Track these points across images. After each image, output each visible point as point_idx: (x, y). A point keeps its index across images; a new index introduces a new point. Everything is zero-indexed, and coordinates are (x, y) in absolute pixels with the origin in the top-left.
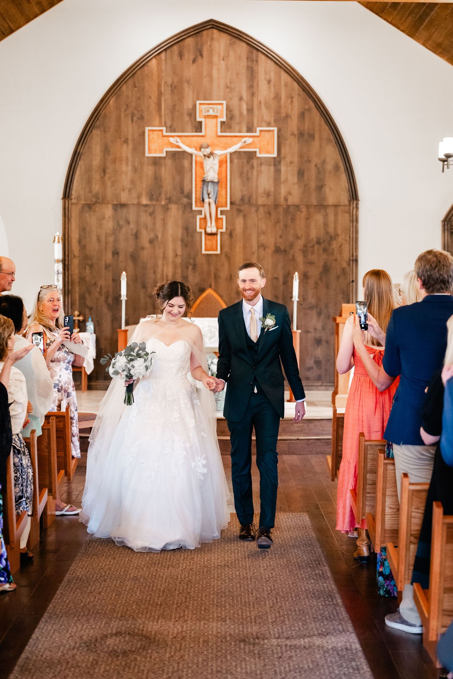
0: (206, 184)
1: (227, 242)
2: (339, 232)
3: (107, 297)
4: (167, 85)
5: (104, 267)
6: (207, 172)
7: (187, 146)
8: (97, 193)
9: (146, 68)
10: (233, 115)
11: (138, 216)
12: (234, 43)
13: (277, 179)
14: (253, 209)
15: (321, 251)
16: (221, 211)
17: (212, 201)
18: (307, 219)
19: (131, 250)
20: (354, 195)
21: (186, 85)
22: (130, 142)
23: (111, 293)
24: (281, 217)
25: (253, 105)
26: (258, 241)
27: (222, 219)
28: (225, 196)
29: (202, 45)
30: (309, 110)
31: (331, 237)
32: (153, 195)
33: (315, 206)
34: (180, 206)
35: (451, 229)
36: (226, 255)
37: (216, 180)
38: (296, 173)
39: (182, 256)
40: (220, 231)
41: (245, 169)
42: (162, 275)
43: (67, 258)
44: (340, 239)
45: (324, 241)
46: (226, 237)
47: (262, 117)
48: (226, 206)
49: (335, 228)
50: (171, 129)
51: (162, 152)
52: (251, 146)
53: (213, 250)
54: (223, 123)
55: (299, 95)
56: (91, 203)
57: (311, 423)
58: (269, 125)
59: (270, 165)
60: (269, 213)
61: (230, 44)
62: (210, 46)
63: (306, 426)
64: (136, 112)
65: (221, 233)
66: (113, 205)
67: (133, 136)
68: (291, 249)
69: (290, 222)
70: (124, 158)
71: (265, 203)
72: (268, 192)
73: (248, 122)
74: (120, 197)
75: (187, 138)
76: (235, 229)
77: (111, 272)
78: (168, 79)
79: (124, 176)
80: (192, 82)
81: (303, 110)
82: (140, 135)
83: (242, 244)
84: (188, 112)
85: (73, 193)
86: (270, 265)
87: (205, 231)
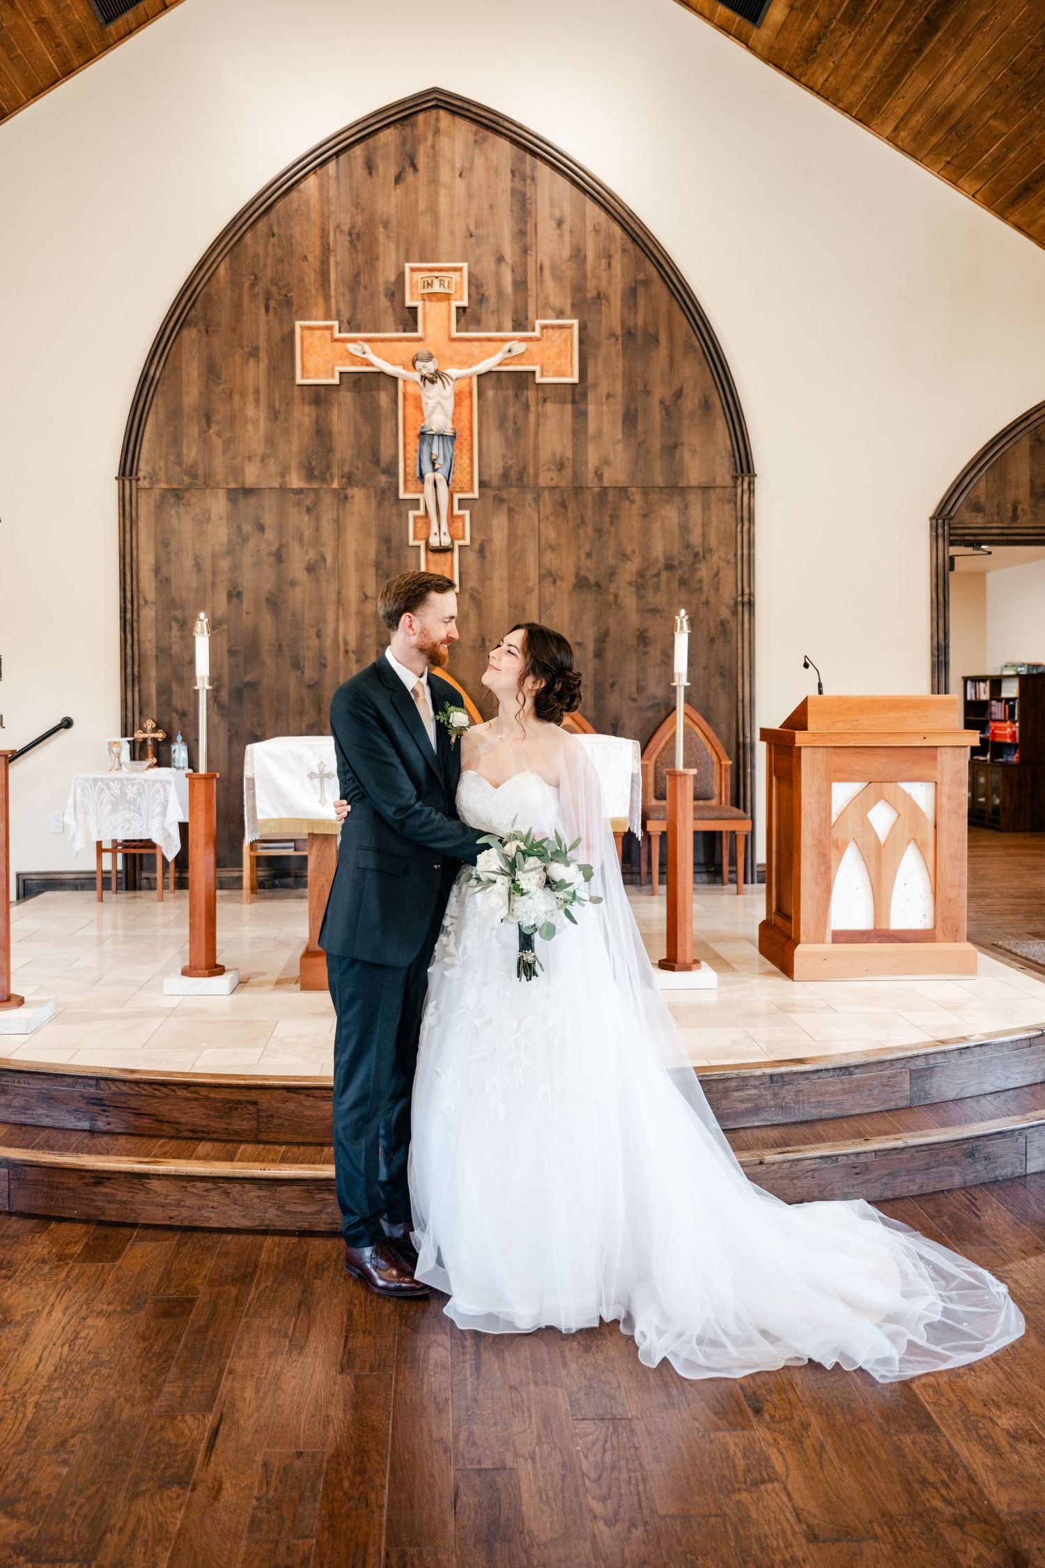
0: (427, 437)
1: (473, 570)
2: (714, 544)
4: (341, 232)
6: (430, 416)
7: (386, 360)
8: (195, 464)
9: (294, 194)
10: (483, 295)
11: (282, 515)
12: (484, 140)
13: (579, 430)
14: (529, 497)
15: (675, 585)
16: (460, 500)
17: (440, 476)
18: (645, 516)
19: (268, 586)
20: (743, 465)
21: (381, 229)
22: (263, 354)
23: (226, 679)
24: (589, 513)
25: (526, 272)
26: (540, 565)
27: (462, 517)
28: (469, 469)
29: (416, 143)
30: (646, 283)
31: (697, 554)
32: (314, 469)
33: (661, 489)
34: (372, 492)
35: (950, 535)
36: (472, 597)
37: (449, 432)
38: (620, 421)
41: (511, 411)
42: (336, 641)
43: (129, 606)
44: (715, 559)
45: (681, 563)
46: (471, 556)
47: (547, 298)
48: (472, 490)
49: (704, 535)
50: (352, 325)
51: (333, 376)
52: (523, 361)
54: (461, 310)
55: (623, 250)
56: (181, 487)
58: (560, 314)
59: (564, 402)
60: (564, 506)
61: (476, 141)
62: (433, 147)
64: (274, 290)
65: (460, 546)
66: (228, 490)
67: (269, 340)
68: (611, 581)
69: (608, 524)
70: (251, 389)
71: (553, 484)
72: (561, 460)
73: (515, 312)
74: (243, 474)
75: (385, 344)
76: (490, 540)
77: (225, 634)
78: (343, 217)
79: (250, 427)
80: (394, 223)
81: (633, 284)
82: (283, 338)
83: (505, 572)
84: (387, 289)
85: (142, 465)
86: (567, 616)
87: (427, 543)
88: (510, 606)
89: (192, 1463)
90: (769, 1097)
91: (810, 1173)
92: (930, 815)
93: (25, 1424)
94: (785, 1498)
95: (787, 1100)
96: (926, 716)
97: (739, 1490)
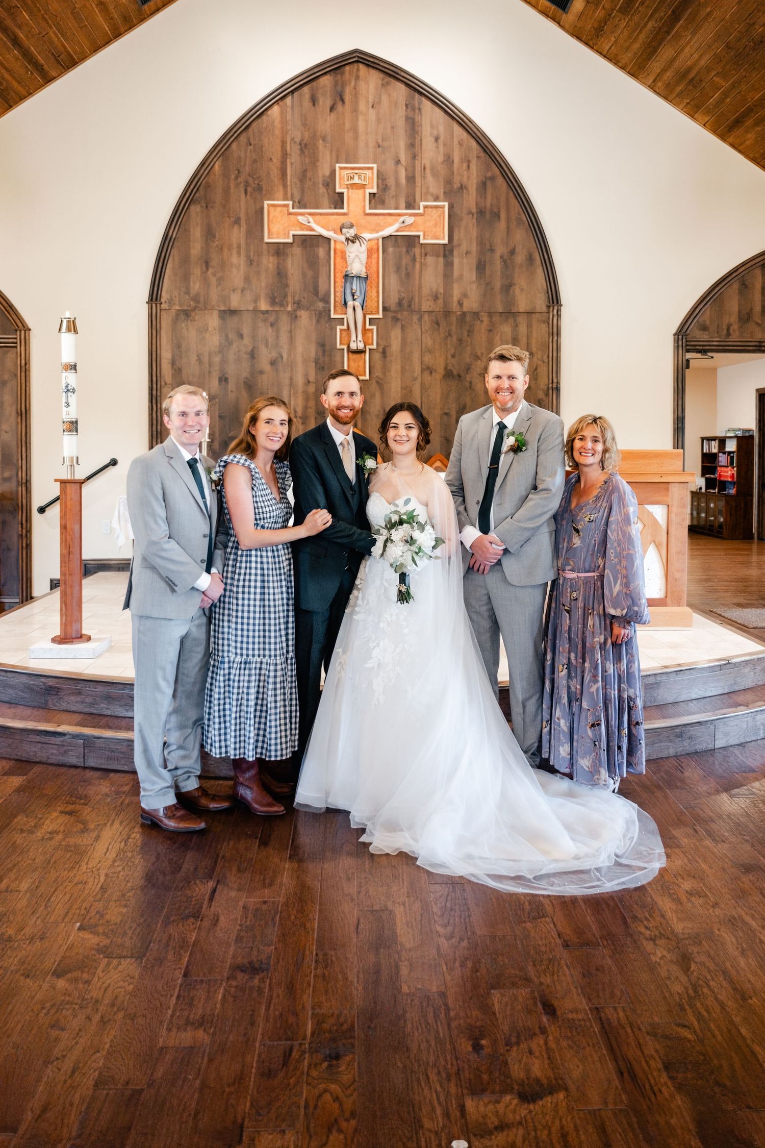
0: (350, 278)
1: (378, 364)
4: (295, 143)
6: (351, 264)
7: (323, 227)
8: (198, 295)
9: (264, 117)
10: (386, 186)
11: (254, 328)
12: (388, 83)
13: (448, 275)
14: (415, 318)
16: (371, 320)
17: (357, 304)
18: (490, 331)
19: (245, 374)
20: (554, 298)
21: (321, 141)
22: (243, 222)
24: (454, 328)
25: (414, 170)
26: (422, 363)
27: (372, 330)
28: (376, 299)
29: (343, 85)
30: (492, 179)
32: (276, 298)
33: (501, 313)
34: (313, 313)
35: (687, 345)
36: (377, 382)
37: (364, 275)
38: (475, 269)
39: (316, 383)
41: (404, 262)
43: (154, 386)
46: (377, 356)
47: (428, 188)
48: (378, 313)
49: (528, 344)
50: (301, 204)
51: (288, 237)
54: (372, 195)
55: (478, 157)
56: (189, 309)
58: (436, 199)
59: (438, 256)
60: (438, 324)
61: (383, 85)
62: (355, 88)
64: (251, 180)
66: (220, 310)
67: (247, 214)
68: (467, 373)
69: (466, 335)
70: (235, 245)
71: (431, 309)
72: (436, 294)
73: (407, 196)
74: (230, 300)
75: (322, 217)
76: (389, 346)
77: (217, 405)
78: (296, 134)
79: (234, 271)
80: (329, 138)
81: (484, 179)
82: (256, 212)
83: (399, 367)
84: (324, 181)
85: (164, 294)
86: (438, 396)
87: (349, 347)
88: (401, 388)
89: (202, 907)
92: (664, 526)
93: (99, 886)
94: (552, 926)
96: (662, 463)
97: (525, 922)
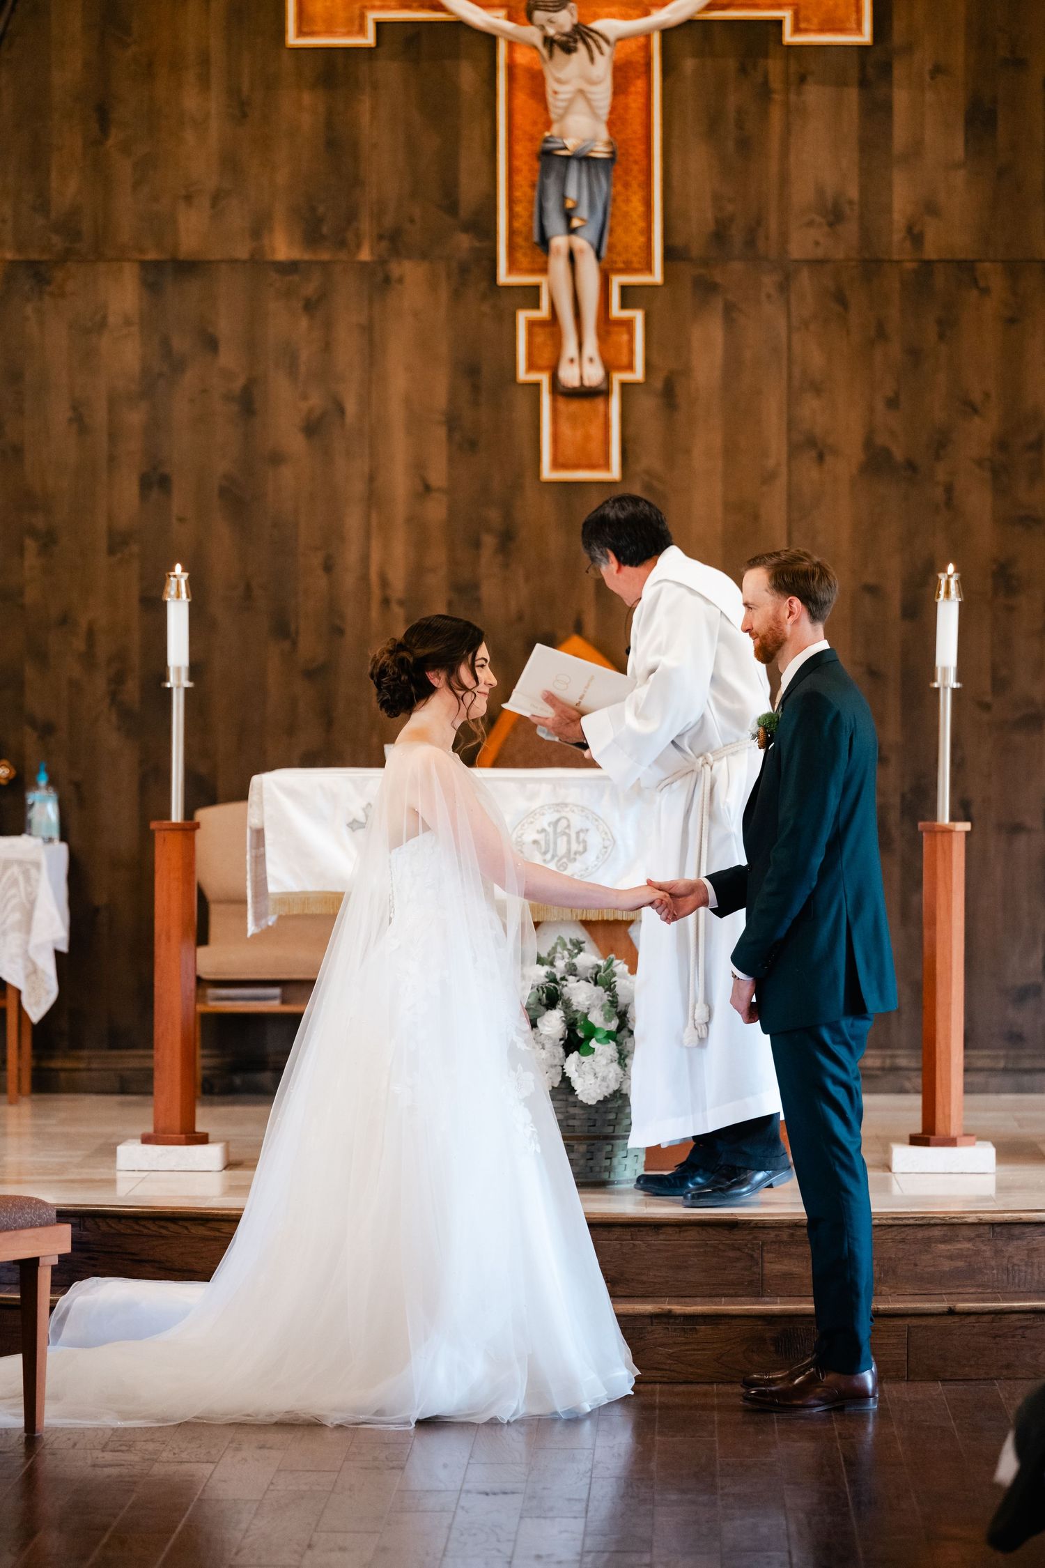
0: (557, 165)
1: (650, 427)
3: (118, 680)
5: (103, 544)
6: (562, 117)
8: (73, 213)
11: (254, 318)
13: (874, 144)
14: (769, 282)
16: (624, 289)
17: (582, 244)
18: (1012, 321)
19: (222, 466)
23: (133, 659)
24: (894, 314)
26: (791, 424)
27: (628, 324)
28: (642, 224)
32: (319, 220)
34: (442, 269)
36: (648, 489)
37: (601, 151)
38: (960, 121)
39: (451, 490)
40: (618, 377)
41: (733, 100)
42: (364, 581)
46: (647, 405)
48: (649, 268)
51: (362, 30)
53: (592, 467)
56: (45, 257)
57: (1011, 1238)
59: (841, 83)
60: (841, 299)
63: (987, 1250)
65: (624, 385)
66: (144, 264)
68: (938, 457)
69: (934, 338)
70: (192, 56)
71: (819, 253)
72: (836, 203)
74: (175, 230)
76: (686, 371)
77: (135, 565)
79: (190, 136)
83: (717, 438)
87: (555, 379)
88: (729, 507)
90: (988, 1254)
91: (1020, 1331)
95: (1015, 1261)
